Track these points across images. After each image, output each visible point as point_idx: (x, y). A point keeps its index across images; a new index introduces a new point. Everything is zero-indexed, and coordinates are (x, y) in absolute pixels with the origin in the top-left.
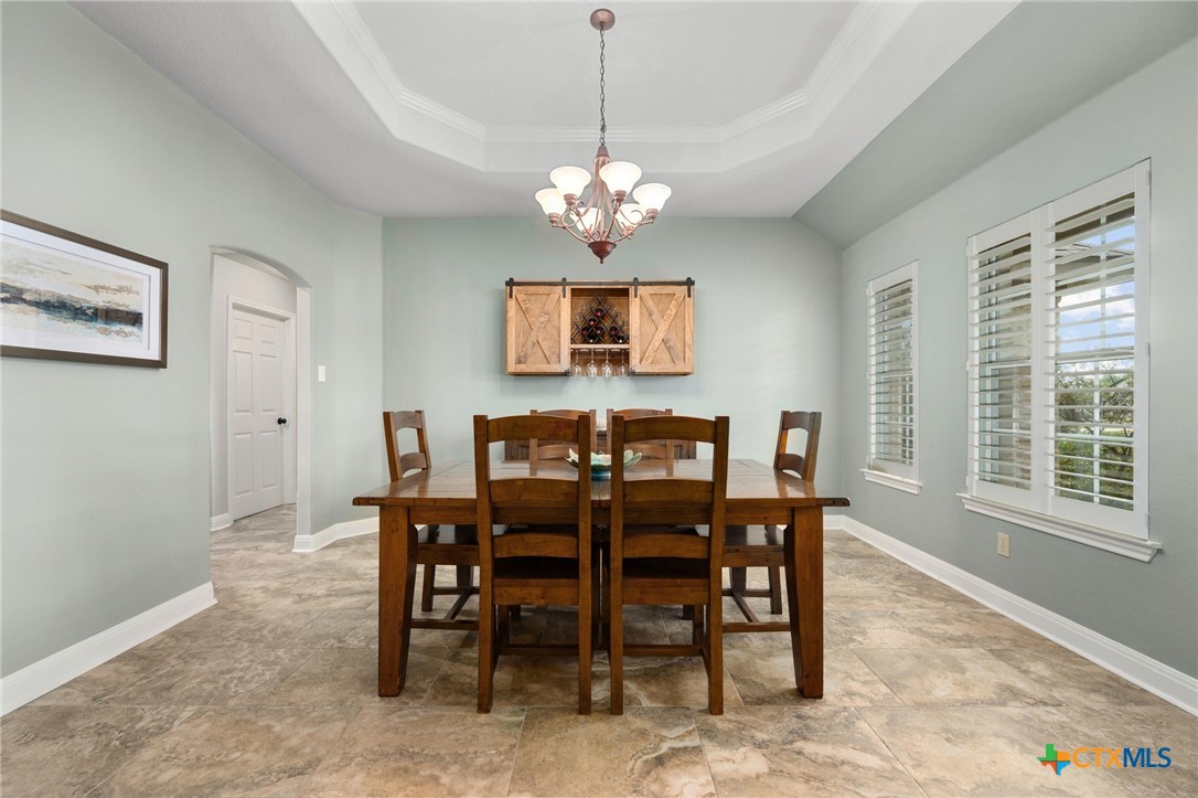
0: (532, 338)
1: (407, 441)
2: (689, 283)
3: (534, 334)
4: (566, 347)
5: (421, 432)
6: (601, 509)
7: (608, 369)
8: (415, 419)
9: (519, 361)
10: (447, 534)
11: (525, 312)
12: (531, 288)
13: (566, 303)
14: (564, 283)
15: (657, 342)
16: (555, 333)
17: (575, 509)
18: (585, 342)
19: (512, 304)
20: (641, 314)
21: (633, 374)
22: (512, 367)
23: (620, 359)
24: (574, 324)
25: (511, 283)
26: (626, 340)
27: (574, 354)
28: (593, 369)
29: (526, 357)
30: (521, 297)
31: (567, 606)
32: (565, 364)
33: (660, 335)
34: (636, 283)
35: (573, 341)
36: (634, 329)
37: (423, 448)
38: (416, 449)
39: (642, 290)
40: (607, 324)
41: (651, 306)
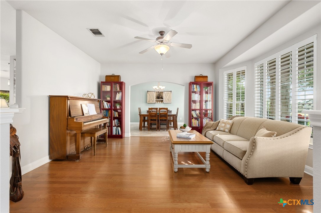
0: (151, 99)
2: (171, 91)
4: (155, 99)
6: (158, 115)
7: (160, 102)
9: (149, 101)
11: (150, 95)
12: (150, 92)
13: (155, 94)
14: (155, 91)
15: (167, 99)
17: (156, 115)
18: (157, 99)
19: (148, 94)
21: (163, 103)
22: (148, 102)
23: (162, 101)
24: (156, 96)
25: (148, 91)
26: (163, 99)
27: (156, 100)
28: (158, 102)
31: (155, 119)
32: (155, 102)
33: (167, 98)
34: (164, 91)
35: (156, 99)
36: (164, 97)
40: (160, 96)
41: (166, 94)
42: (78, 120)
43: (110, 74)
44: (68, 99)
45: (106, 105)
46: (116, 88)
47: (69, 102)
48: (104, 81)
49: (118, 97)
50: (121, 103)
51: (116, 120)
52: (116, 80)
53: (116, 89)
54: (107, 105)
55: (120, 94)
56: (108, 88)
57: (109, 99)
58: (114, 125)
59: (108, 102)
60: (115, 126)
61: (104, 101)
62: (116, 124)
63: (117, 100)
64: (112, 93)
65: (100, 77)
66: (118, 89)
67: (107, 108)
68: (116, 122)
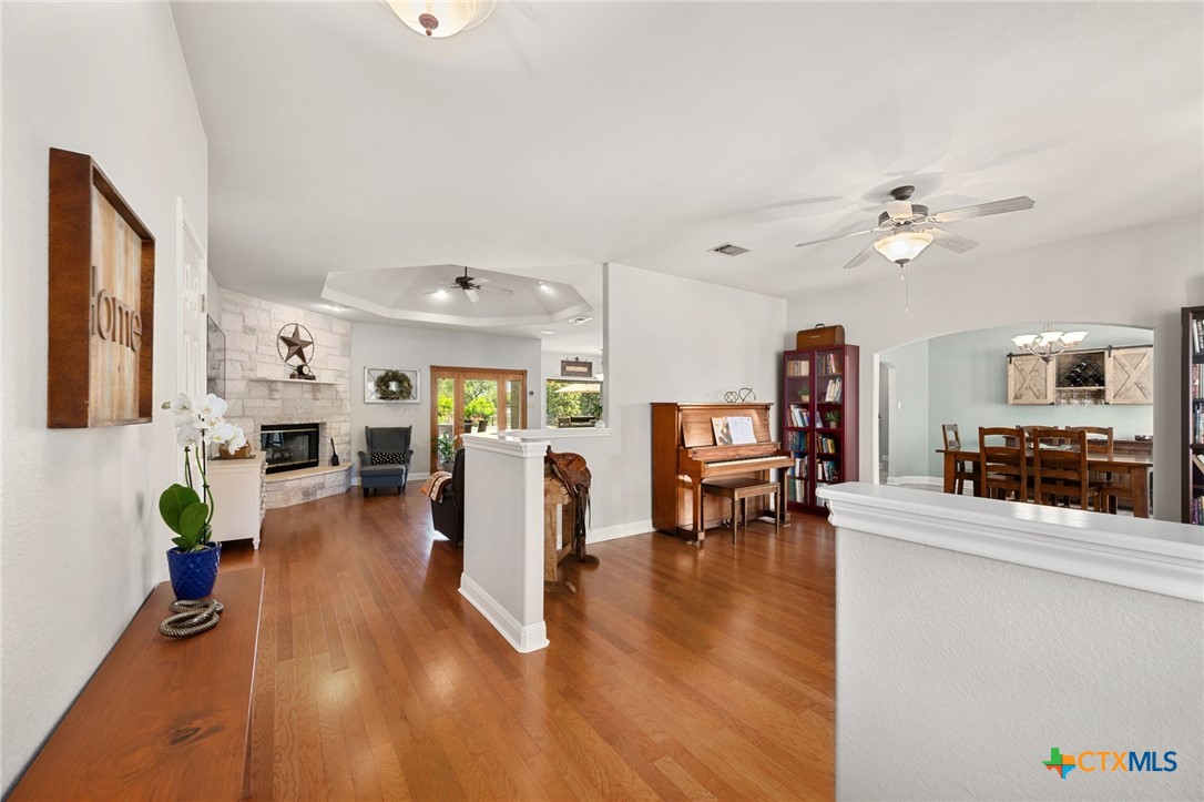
0: (1026, 385)
1: (951, 436)
3: (1027, 382)
4: (1052, 388)
5: (956, 433)
7: (1088, 402)
8: (954, 428)
9: (1016, 398)
10: (969, 466)
11: (1021, 371)
12: (1025, 357)
13: (1053, 364)
15: (1128, 385)
16: (1043, 382)
18: (1068, 385)
19: (1011, 367)
20: (1115, 367)
21: (1106, 404)
22: (1011, 401)
23: (1098, 396)
24: (1058, 375)
25: (1011, 355)
26: (1102, 383)
27: (1057, 392)
28: (1075, 401)
29: (1021, 396)
30: (1017, 363)
32: (1051, 399)
33: (1132, 379)
34: (1110, 348)
35: (1058, 385)
36: (1108, 377)
37: (957, 439)
38: (954, 439)
39: (1113, 352)
40: (1087, 373)
41: (1123, 361)
42: (698, 454)
43: (810, 325)
44: (679, 410)
45: (797, 417)
46: (826, 366)
47: (680, 416)
48: (794, 348)
49: (832, 393)
50: (838, 408)
51: (826, 464)
52: (827, 342)
53: (827, 370)
54: (802, 416)
55: (839, 384)
56: (803, 368)
57: (806, 399)
58: (820, 478)
59: (803, 406)
60: (824, 481)
61: (792, 407)
62: (827, 475)
63: (829, 403)
64: (815, 382)
65: (787, 338)
66: (833, 369)
67: (801, 425)
68: (825, 468)
